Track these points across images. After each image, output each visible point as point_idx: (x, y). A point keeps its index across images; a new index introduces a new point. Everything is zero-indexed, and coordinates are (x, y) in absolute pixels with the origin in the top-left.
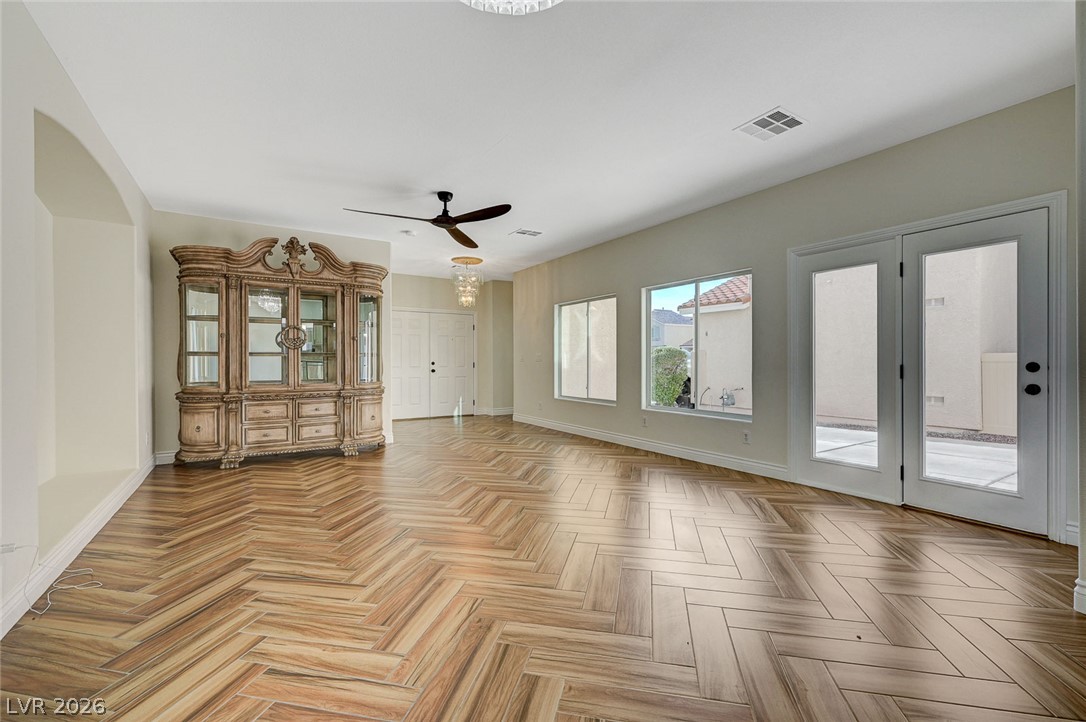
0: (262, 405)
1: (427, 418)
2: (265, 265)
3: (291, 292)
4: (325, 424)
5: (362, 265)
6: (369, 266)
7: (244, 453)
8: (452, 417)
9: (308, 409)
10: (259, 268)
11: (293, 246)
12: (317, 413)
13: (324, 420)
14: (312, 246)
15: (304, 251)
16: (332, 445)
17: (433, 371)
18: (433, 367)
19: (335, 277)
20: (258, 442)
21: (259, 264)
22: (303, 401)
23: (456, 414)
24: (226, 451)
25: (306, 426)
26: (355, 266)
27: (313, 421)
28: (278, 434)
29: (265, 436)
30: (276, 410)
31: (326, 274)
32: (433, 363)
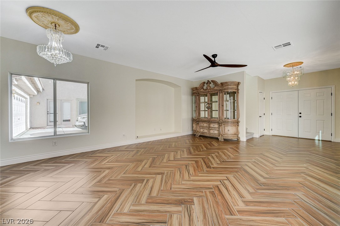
0: (203, 123)
1: (296, 138)
2: (203, 89)
3: (208, 94)
4: (215, 130)
5: (224, 83)
6: (226, 83)
7: (199, 134)
8: (314, 140)
9: (212, 125)
10: (202, 90)
11: (209, 82)
12: (214, 127)
13: (215, 129)
14: (212, 81)
15: (210, 83)
16: (217, 137)
17: (300, 117)
18: (300, 115)
19: (218, 88)
20: (202, 132)
21: (202, 89)
22: (210, 123)
23: (317, 138)
24: (197, 132)
25: (211, 130)
26: (222, 84)
27: (213, 129)
28: (206, 131)
29: (204, 131)
30: (205, 125)
31: (216, 88)
32: (300, 113)
